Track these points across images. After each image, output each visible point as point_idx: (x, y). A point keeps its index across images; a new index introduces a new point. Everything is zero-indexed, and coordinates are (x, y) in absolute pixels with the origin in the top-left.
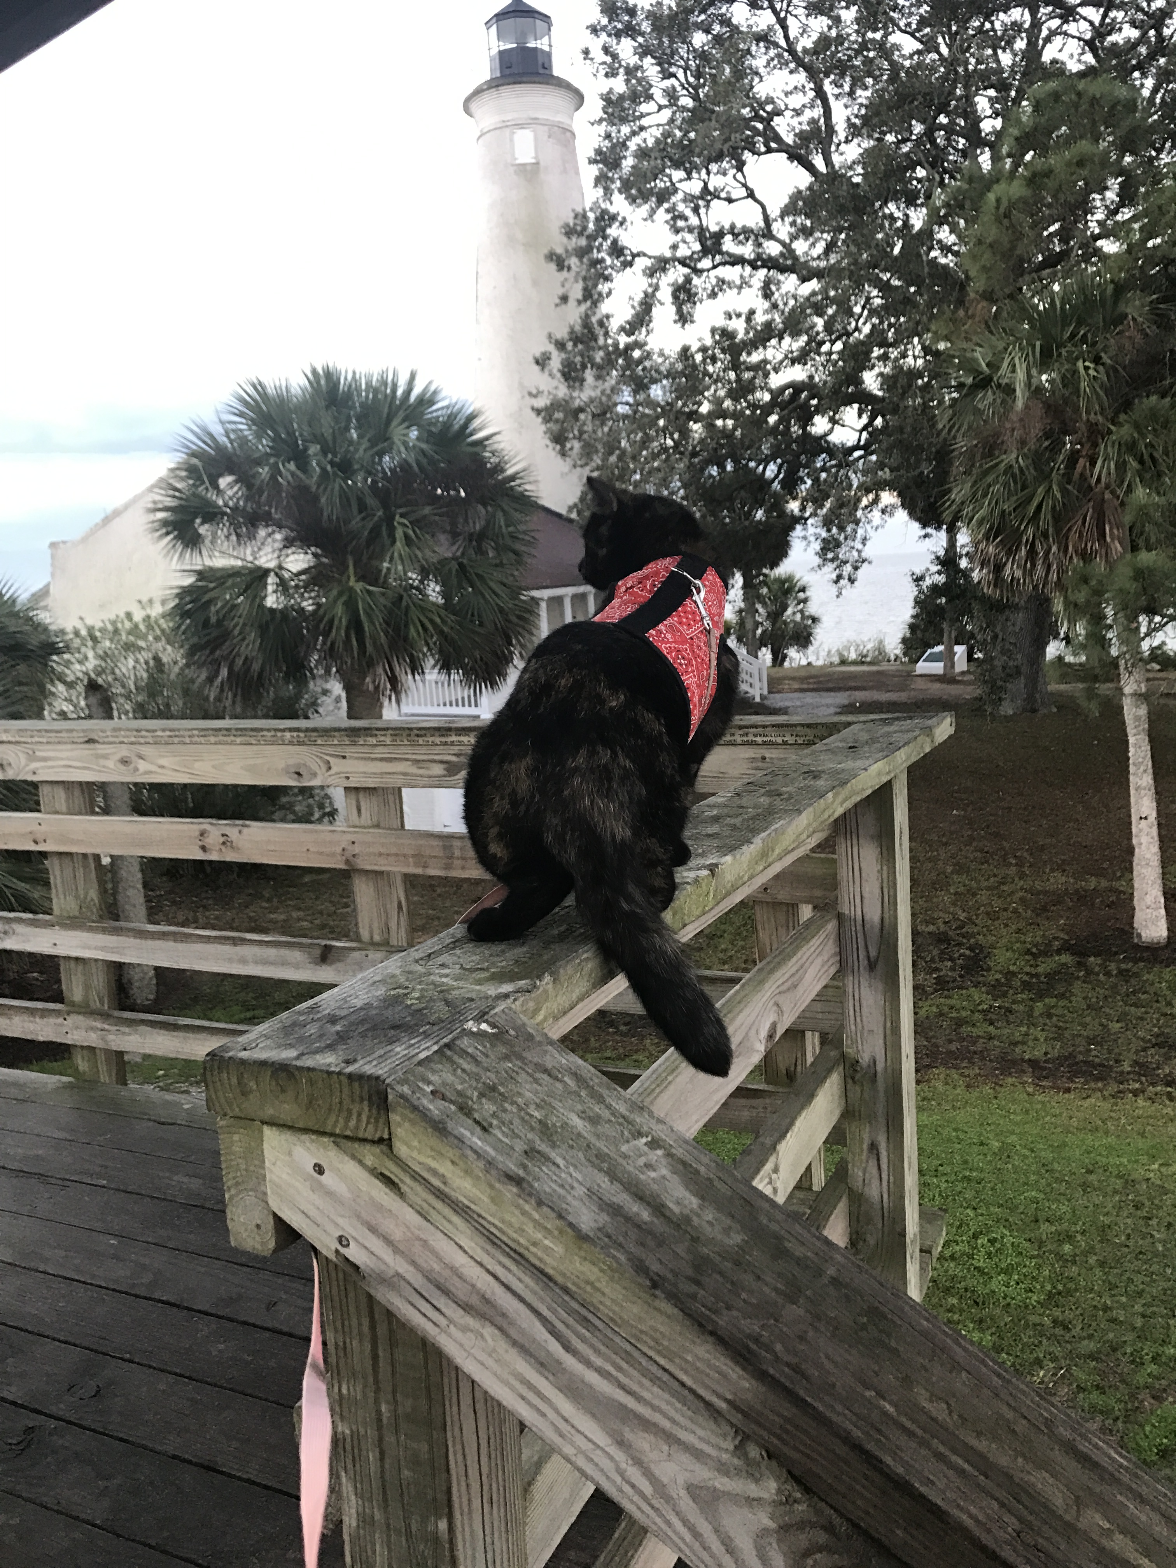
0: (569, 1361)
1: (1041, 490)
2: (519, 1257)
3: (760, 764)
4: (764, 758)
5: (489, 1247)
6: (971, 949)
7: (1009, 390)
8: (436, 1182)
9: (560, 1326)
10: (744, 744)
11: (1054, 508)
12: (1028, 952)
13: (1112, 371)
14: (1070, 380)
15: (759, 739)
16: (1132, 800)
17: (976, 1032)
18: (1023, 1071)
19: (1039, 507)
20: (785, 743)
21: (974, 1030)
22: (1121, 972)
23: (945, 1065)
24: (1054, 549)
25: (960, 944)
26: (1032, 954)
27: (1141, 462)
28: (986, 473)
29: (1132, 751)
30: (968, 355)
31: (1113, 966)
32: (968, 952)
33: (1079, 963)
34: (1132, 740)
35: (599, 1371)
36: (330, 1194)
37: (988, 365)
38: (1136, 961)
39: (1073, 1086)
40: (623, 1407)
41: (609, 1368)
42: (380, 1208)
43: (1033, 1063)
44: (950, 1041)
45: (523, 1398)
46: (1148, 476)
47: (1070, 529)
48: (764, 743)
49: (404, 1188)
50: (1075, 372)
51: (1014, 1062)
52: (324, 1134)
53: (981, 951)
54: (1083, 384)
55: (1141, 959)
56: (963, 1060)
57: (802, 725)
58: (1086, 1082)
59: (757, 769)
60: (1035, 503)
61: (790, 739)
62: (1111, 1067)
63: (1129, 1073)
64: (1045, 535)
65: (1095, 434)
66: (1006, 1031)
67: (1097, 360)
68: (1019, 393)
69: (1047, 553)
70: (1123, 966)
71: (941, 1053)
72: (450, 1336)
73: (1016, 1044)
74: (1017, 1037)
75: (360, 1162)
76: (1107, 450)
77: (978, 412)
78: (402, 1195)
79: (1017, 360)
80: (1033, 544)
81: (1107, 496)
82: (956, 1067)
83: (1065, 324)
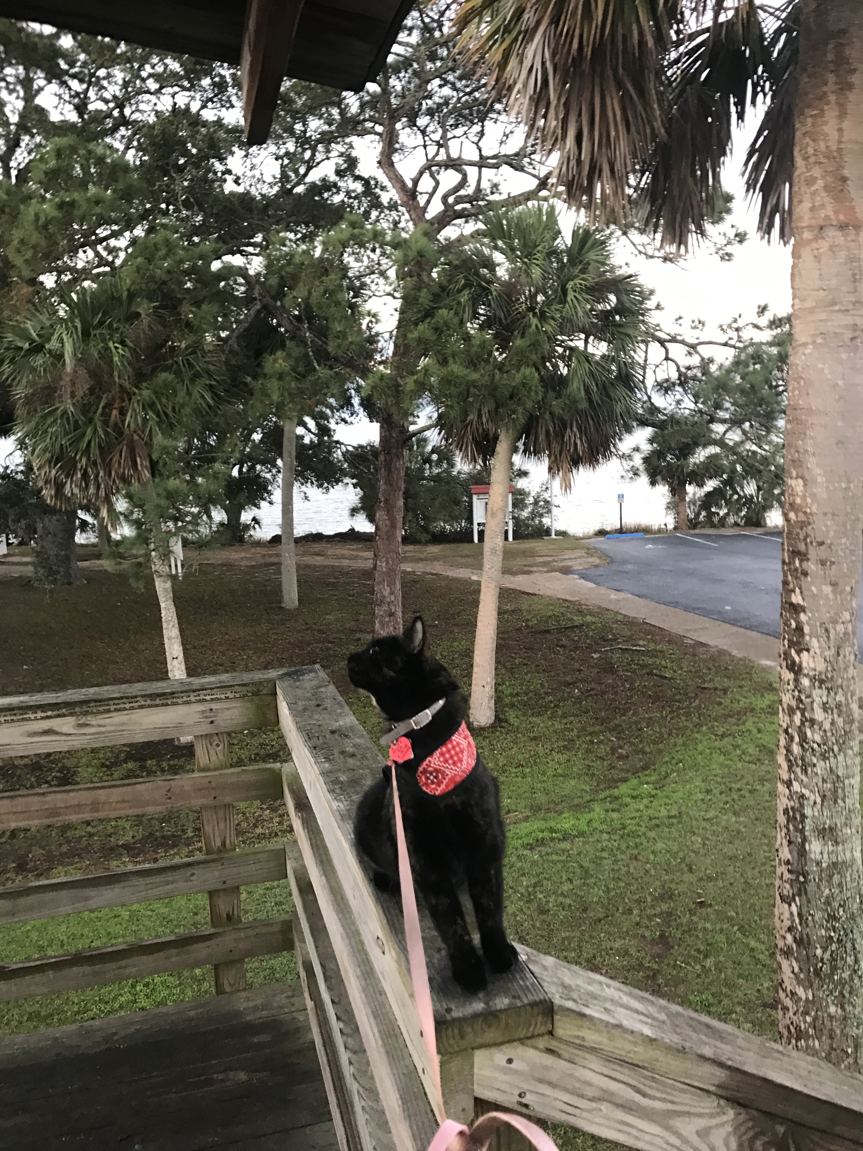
0: (645, 1102)
1: (89, 431)
2: (623, 1062)
3: (209, 714)
4: (211, 710)
5: (607, 1063)
6: (60, 771)
7: (59, 357)
8: (578, 1042)
9: (642, 1087)
10: (198, 701)
11: (100, 445)
12: (103, 765)
13: (133, 351)
14: (106, 355)
15: (208, 698)
16: (166, 646)
17: (78, 833)
18: (121, 854)
19: (89, 442)
20: (227, 698)
21: (77, 832)
22: (171, 767)
23: (61, 864)
24: (102, 474)
25: (51, 769)
26: (107, 766)
27: (158, 416)
28: (45, 417)
29: (163, 613)
30: (22, 325)
31: (164, 764)
32: (59, 774)
33: (140, 766)
34: (163, 605)
35: (659, 1099)
36: (516, 1072)
37: (38, 335)
38: (179, 757)
39: (158, 856)
40: (669, 1111)
41: (664, 1096)
42: (546, 1068)
43: (126, 847)
44: (60, 845)
45: (620, 1131)
46: (164, 426)
47: (111, 459)
48: (212, 700)
49: (560, 1051)
50: (108, 348)
51: (112, 849)
52: (514, 1041)
53: (69, 772)
54: (116, 359)
55: (182, 756)
56: (74, 856)
57: (239, 685)
58: (166, 851)
59: (207, 717)
60: (86, 440)
61: (231, 696)
62: (180, 836)
63: (192, 837)
64: (95, 464)
65: (126, 395)
66: (100, 828)
67: (123, 343)
68: (68, 361)
69: (97, 476)
70: (172, 763)
71: (55, 856)
72: (583, 1119)
73: (110, 835)
74: (110, 830)
75: (536, 1048)
76: (135, 406)
77: (33, 370)
78: (559, 1056)
79: (64, 335)
80: (86, 471)
81: (136, 437)
82: (69, 864)
83: (94, 314)
